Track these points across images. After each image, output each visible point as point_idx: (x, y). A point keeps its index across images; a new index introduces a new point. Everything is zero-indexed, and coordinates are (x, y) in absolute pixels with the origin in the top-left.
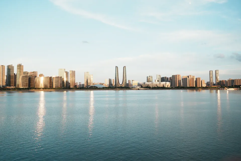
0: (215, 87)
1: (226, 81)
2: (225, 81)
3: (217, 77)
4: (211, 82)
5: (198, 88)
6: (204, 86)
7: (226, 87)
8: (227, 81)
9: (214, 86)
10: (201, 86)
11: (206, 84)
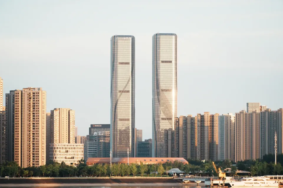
0: (150, 170)
1: (224, 119)
2: (216, 119)
3: (162, 86)
4: (121, 126)
5: (21, 172)
6: (68, 163)
7: (223, 165)
8: (233, 119)
9: (138, 161)
10: (42, 162)
11: (81, 146)
